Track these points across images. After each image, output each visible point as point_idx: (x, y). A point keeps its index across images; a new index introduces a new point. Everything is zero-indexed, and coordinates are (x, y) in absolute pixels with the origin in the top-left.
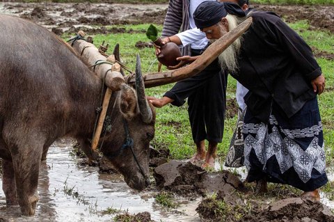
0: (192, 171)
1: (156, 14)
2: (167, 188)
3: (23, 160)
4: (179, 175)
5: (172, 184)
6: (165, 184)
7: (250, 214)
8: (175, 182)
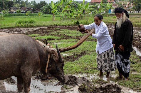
0: (72, 78)
1: (36, 31)
2: (66, 83)
3: (26, 77)
4: (69, 79)
5: (67, 82)
6: (65, 82)
7: (95, 89)
8: (68, 81)
